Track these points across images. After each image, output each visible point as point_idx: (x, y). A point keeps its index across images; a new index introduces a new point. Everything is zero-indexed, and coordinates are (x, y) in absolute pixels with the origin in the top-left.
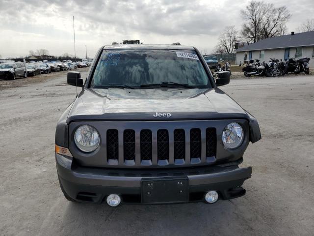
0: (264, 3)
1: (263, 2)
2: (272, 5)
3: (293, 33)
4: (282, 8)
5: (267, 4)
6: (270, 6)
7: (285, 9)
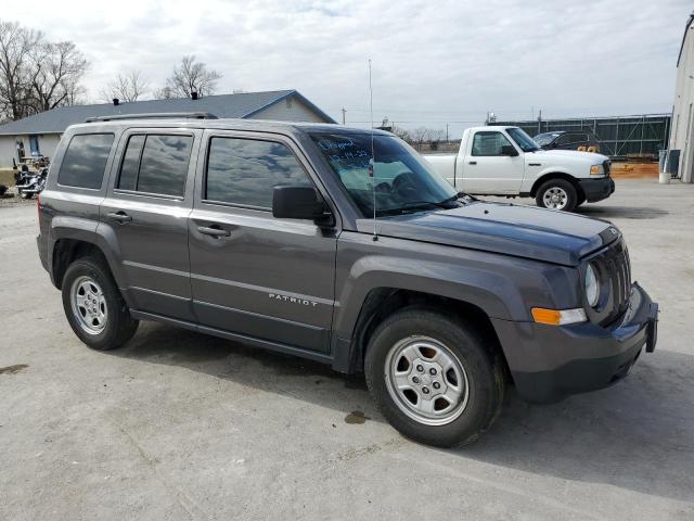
0: (21, 26)
1: (17, 24)
2: (40, 33)
3: (116, 101)
4: (67, 44)
5: (30, 31)
6: (35, 35)
7: (73, 46)
